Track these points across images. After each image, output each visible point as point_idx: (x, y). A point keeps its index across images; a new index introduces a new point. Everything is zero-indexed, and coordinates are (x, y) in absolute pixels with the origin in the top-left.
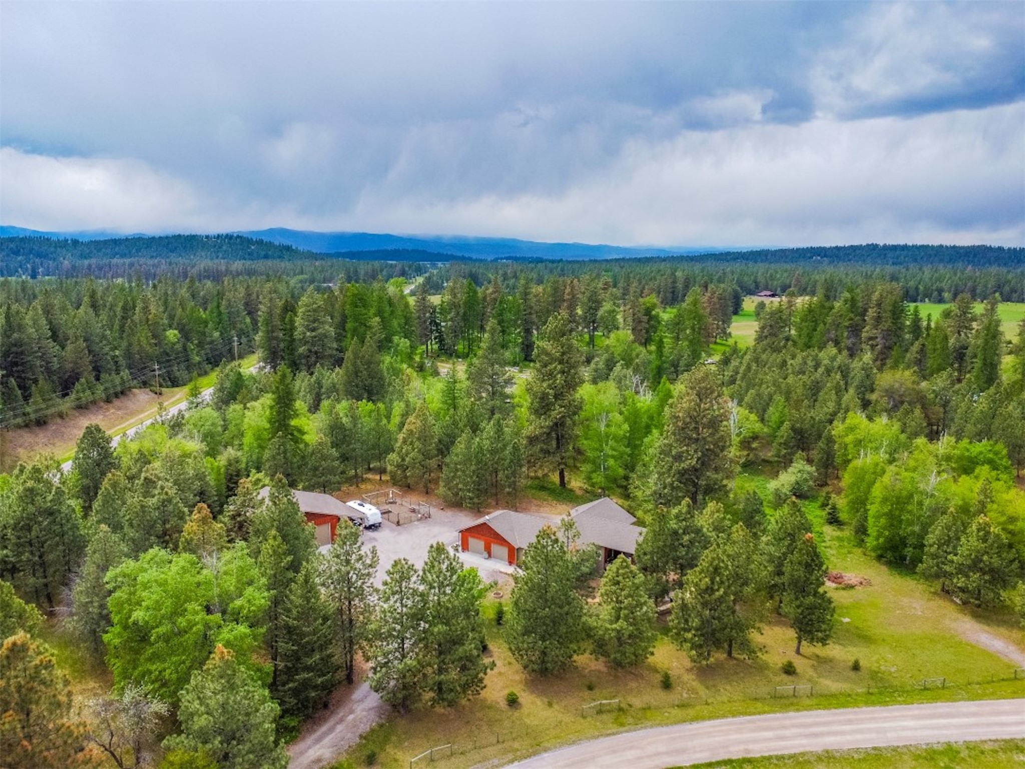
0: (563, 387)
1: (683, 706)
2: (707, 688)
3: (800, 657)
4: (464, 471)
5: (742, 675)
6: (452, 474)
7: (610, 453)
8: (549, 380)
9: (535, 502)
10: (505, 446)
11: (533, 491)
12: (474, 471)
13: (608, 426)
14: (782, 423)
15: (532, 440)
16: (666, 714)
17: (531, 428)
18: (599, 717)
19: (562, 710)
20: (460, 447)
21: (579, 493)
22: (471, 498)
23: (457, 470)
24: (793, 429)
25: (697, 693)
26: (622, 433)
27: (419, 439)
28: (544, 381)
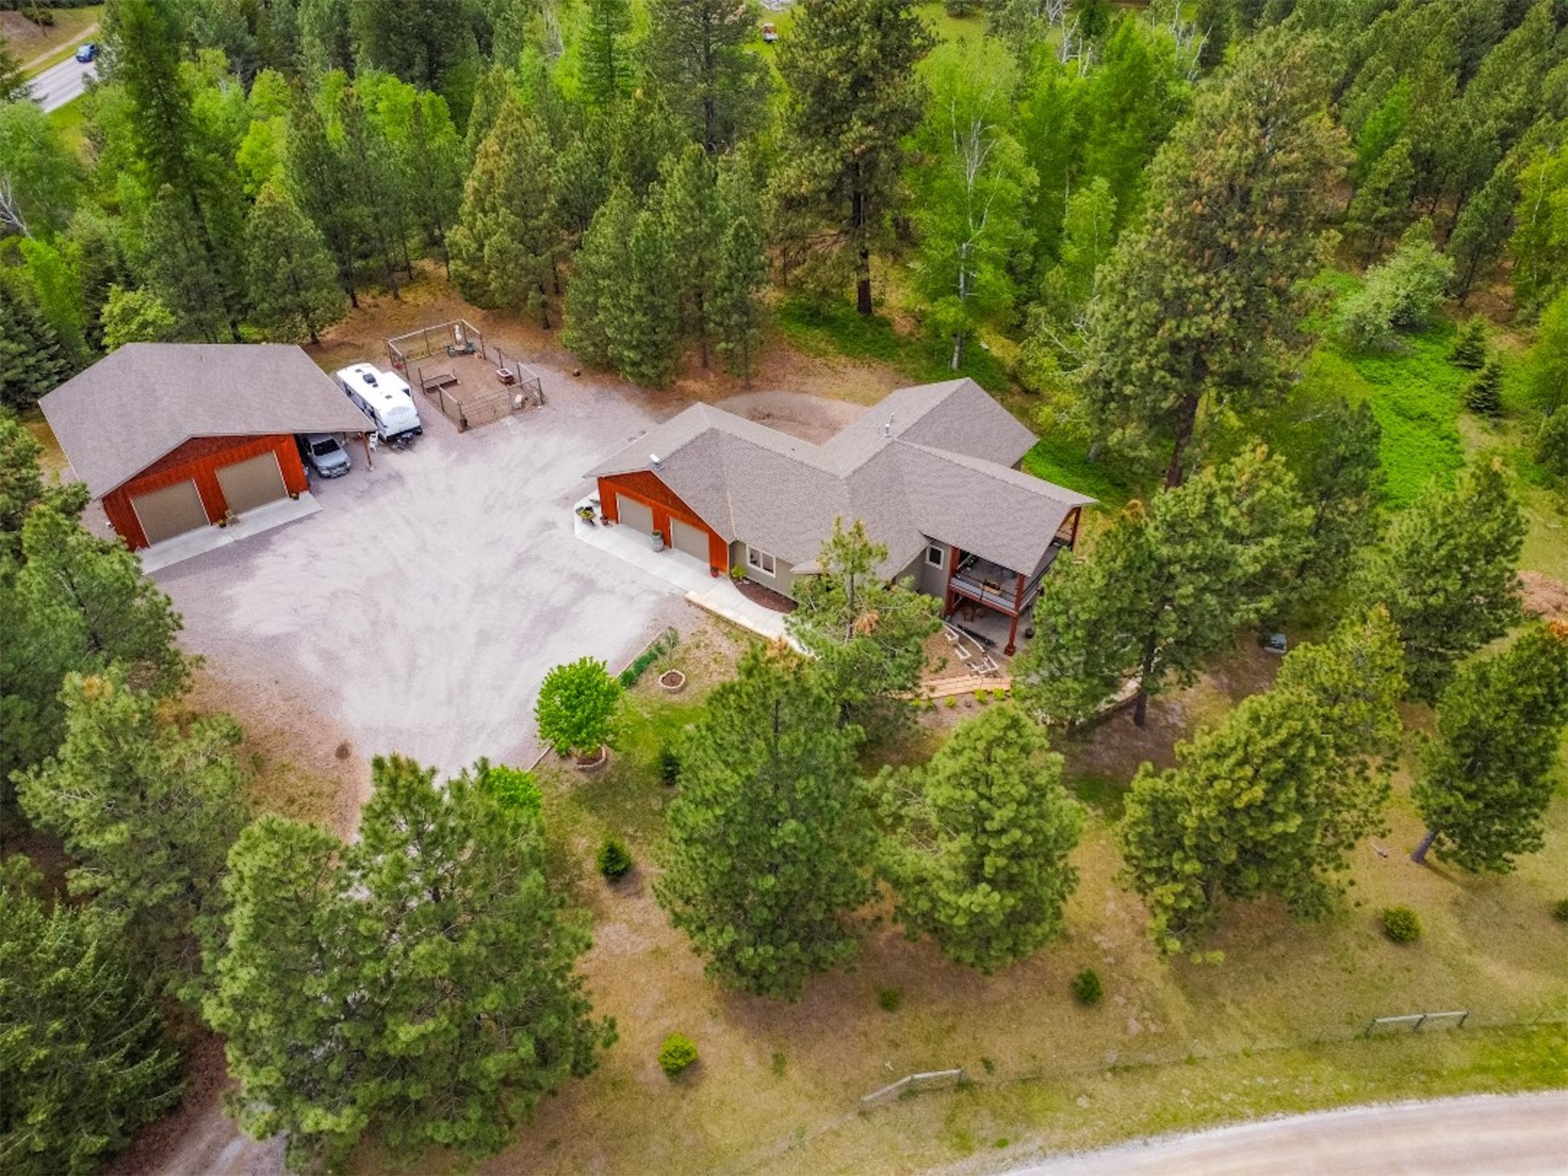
0: (874, 65)
1: (1127, 1069)
2: (1191, 998)
3: (1423, 871)
4: (615, 295)
5: (1280, 948)
6: (589, 299)
7: (984, 246)
8: (841, 40)
9: (797, 359)
10: (720, 226)
11: (795, 328)
12: (639, 299)
13: (985, 172)
14: (1391, 138)
15: (792, 203)
16: (1083, 1102)
17: (791, 172)
18: (904, 1111)
19: (809, 1086)
20: (603, 231)
21: (903, 326)
22: (634, 364)
23: (598, 292)
24: (1414, 155)
25: (1165, 1020)
26: (1019, 192)
27: (509, 198)
28: (826, 40)
